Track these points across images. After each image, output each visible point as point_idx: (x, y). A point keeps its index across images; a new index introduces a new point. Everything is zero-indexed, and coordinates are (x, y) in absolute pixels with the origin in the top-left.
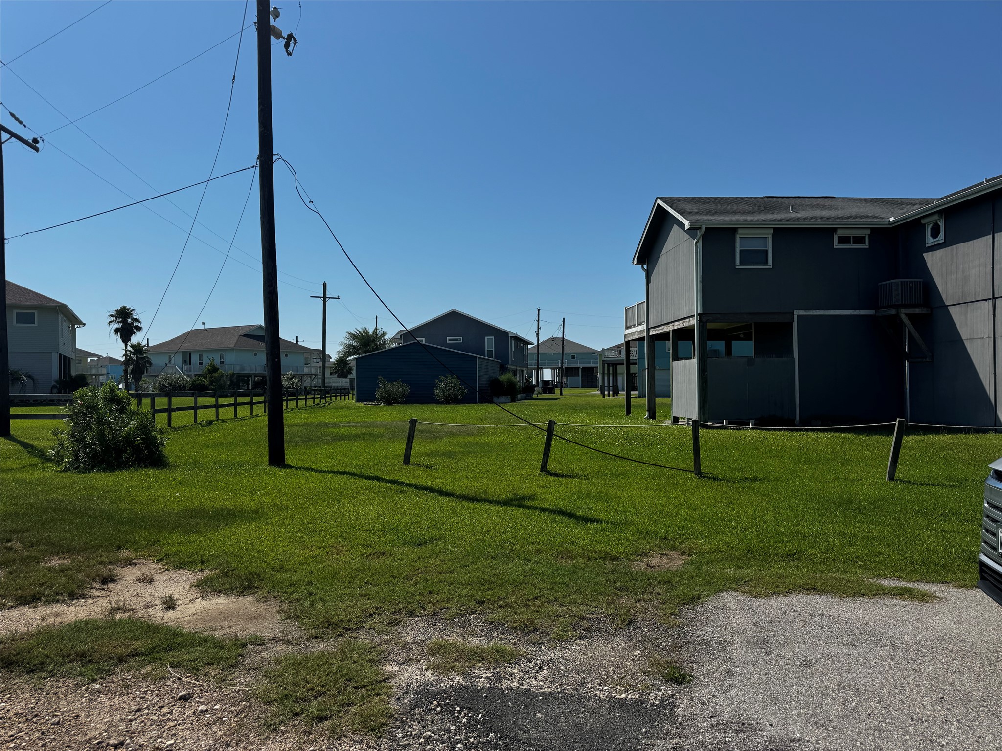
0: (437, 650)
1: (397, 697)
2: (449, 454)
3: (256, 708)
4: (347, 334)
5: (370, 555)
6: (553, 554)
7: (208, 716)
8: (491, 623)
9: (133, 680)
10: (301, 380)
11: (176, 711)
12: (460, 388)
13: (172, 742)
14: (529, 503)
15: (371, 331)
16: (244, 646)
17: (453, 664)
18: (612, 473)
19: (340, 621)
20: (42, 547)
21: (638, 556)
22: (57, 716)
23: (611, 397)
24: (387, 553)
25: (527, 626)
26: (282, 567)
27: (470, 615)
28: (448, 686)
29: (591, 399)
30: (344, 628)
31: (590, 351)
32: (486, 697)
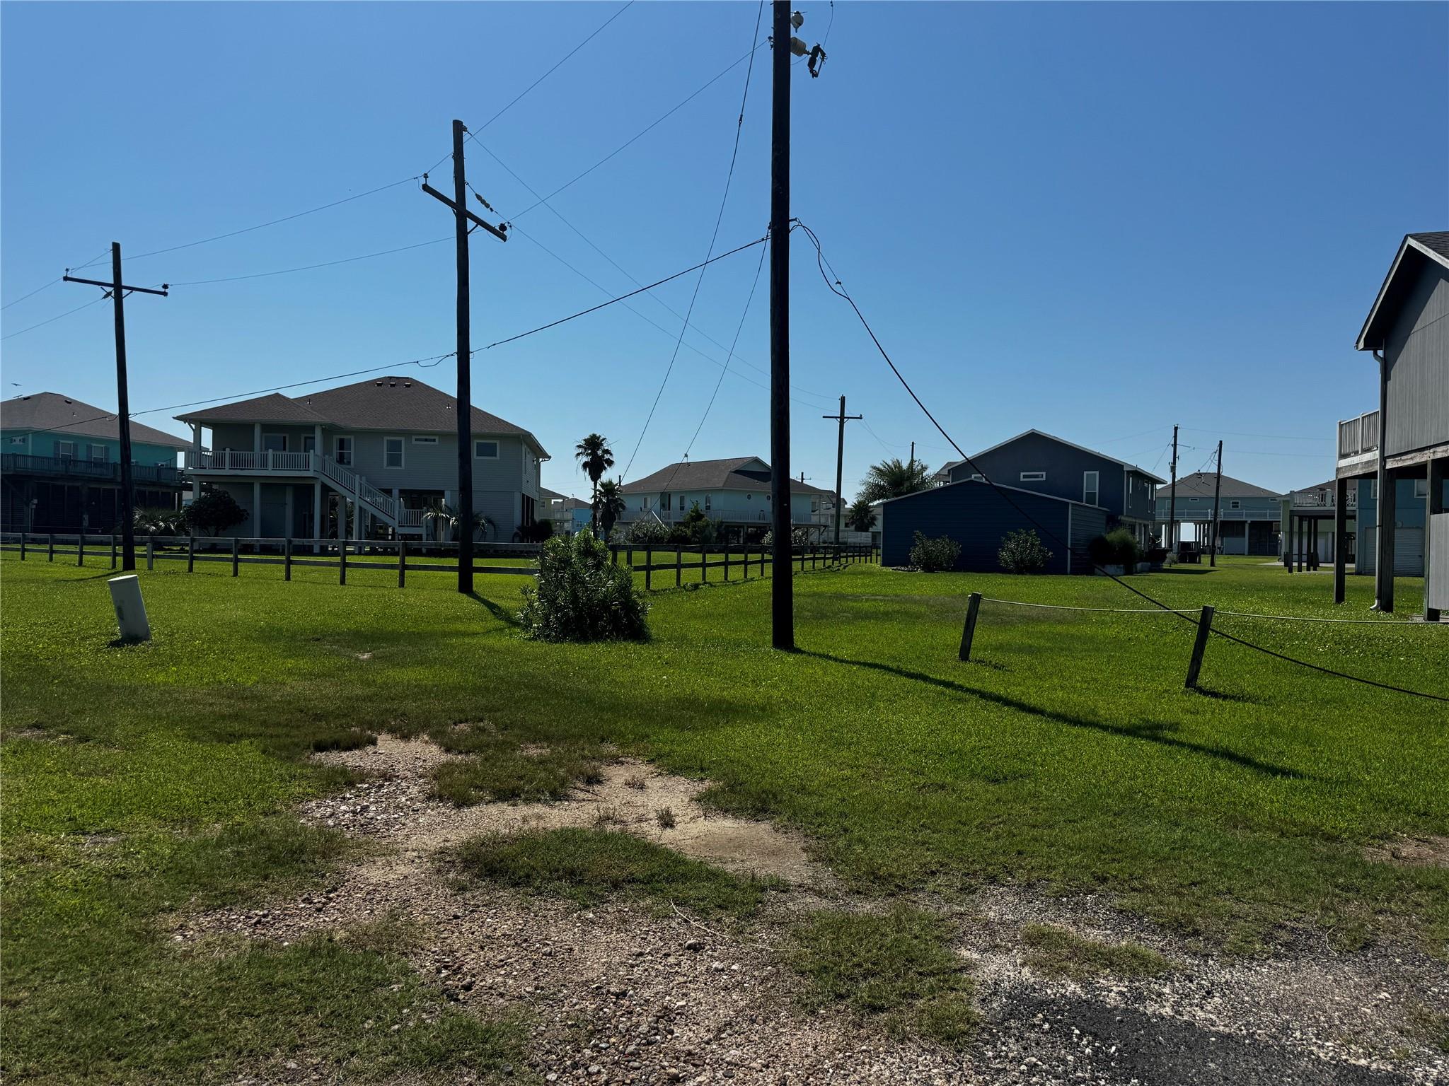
0: (1036, 939)
1: (982, 997)
2: (1031, 650)
3: (786, 978)
4: (871, 469)
5: (924, 787)
6: (1217, 819)
7: (725, 977)
8: (1121, 912)
9: (630, 913)
10: (807, 532)
11: (686, 965)
12: (1040, 551)
13: (682, 1003)
14: (1169, 735)
15: (905, 465)
16: (763, 890)
17: (1064, 964)
18: (1315, 697)
19: (891, 875)
20: (517, 731)
21: (1373, 838)
22: (548, 945)
23: (1304, 572)
24: (949, 788)
25: (1182, 925)
26: (804, 788)
27: (1086, 895)
28: (1058, 995)
29: (1267, 574)
30: (897, 886)
31: (1265, 495)
32: (1121, 1021)
